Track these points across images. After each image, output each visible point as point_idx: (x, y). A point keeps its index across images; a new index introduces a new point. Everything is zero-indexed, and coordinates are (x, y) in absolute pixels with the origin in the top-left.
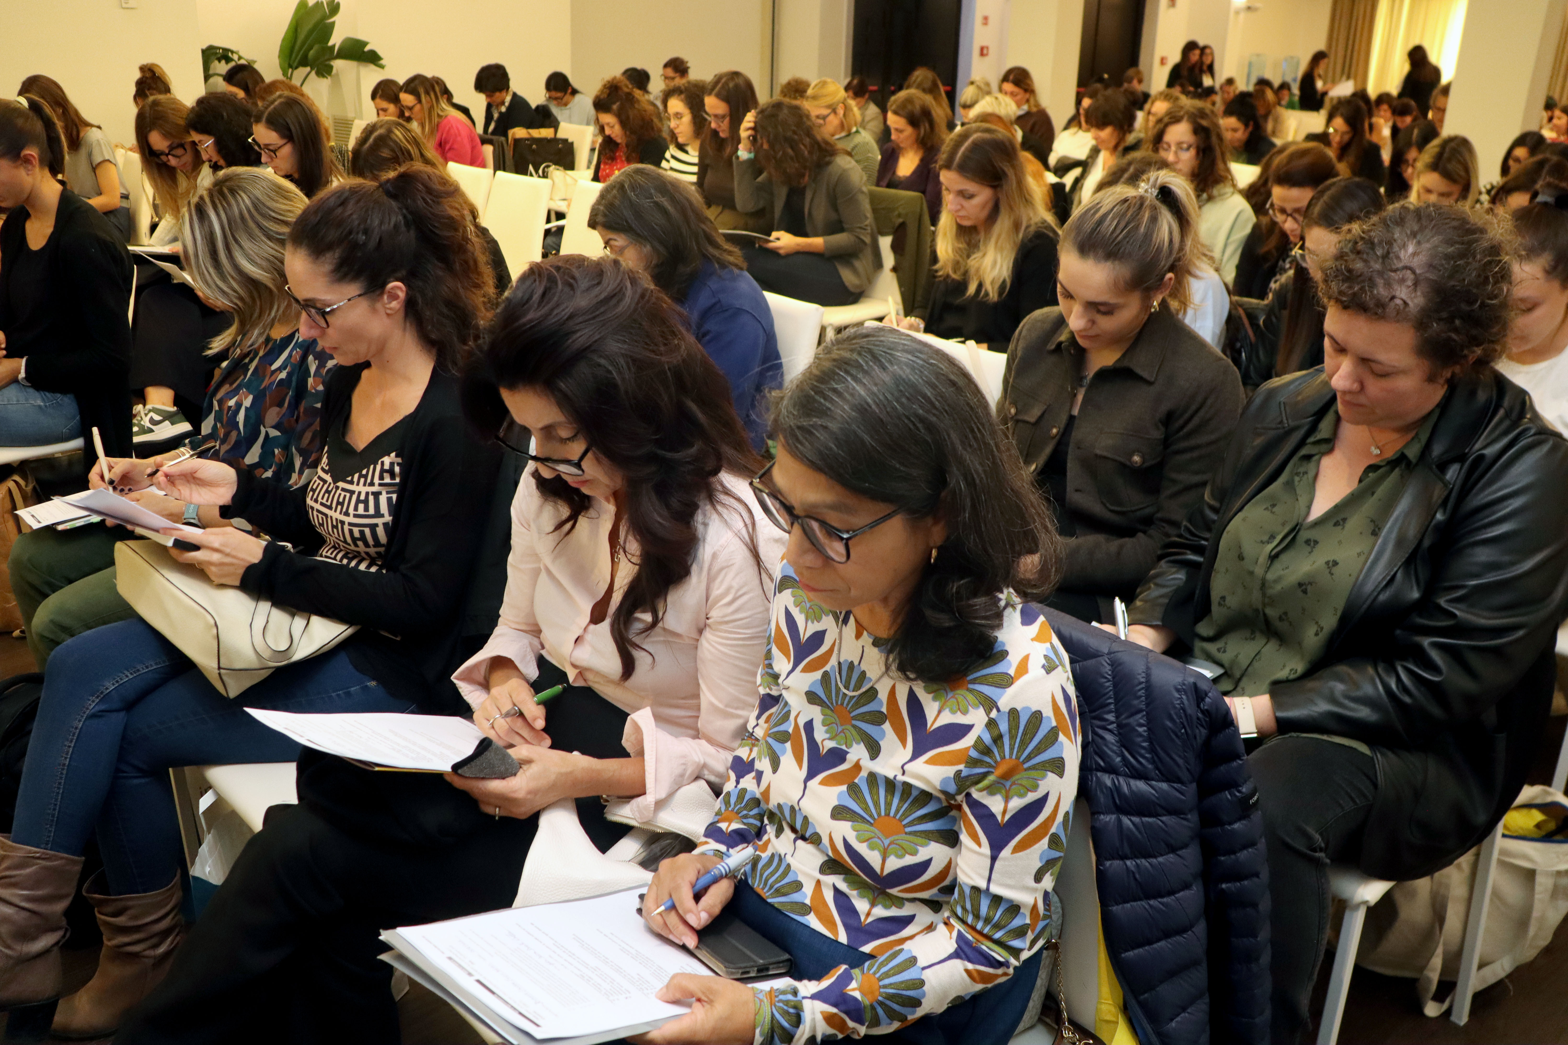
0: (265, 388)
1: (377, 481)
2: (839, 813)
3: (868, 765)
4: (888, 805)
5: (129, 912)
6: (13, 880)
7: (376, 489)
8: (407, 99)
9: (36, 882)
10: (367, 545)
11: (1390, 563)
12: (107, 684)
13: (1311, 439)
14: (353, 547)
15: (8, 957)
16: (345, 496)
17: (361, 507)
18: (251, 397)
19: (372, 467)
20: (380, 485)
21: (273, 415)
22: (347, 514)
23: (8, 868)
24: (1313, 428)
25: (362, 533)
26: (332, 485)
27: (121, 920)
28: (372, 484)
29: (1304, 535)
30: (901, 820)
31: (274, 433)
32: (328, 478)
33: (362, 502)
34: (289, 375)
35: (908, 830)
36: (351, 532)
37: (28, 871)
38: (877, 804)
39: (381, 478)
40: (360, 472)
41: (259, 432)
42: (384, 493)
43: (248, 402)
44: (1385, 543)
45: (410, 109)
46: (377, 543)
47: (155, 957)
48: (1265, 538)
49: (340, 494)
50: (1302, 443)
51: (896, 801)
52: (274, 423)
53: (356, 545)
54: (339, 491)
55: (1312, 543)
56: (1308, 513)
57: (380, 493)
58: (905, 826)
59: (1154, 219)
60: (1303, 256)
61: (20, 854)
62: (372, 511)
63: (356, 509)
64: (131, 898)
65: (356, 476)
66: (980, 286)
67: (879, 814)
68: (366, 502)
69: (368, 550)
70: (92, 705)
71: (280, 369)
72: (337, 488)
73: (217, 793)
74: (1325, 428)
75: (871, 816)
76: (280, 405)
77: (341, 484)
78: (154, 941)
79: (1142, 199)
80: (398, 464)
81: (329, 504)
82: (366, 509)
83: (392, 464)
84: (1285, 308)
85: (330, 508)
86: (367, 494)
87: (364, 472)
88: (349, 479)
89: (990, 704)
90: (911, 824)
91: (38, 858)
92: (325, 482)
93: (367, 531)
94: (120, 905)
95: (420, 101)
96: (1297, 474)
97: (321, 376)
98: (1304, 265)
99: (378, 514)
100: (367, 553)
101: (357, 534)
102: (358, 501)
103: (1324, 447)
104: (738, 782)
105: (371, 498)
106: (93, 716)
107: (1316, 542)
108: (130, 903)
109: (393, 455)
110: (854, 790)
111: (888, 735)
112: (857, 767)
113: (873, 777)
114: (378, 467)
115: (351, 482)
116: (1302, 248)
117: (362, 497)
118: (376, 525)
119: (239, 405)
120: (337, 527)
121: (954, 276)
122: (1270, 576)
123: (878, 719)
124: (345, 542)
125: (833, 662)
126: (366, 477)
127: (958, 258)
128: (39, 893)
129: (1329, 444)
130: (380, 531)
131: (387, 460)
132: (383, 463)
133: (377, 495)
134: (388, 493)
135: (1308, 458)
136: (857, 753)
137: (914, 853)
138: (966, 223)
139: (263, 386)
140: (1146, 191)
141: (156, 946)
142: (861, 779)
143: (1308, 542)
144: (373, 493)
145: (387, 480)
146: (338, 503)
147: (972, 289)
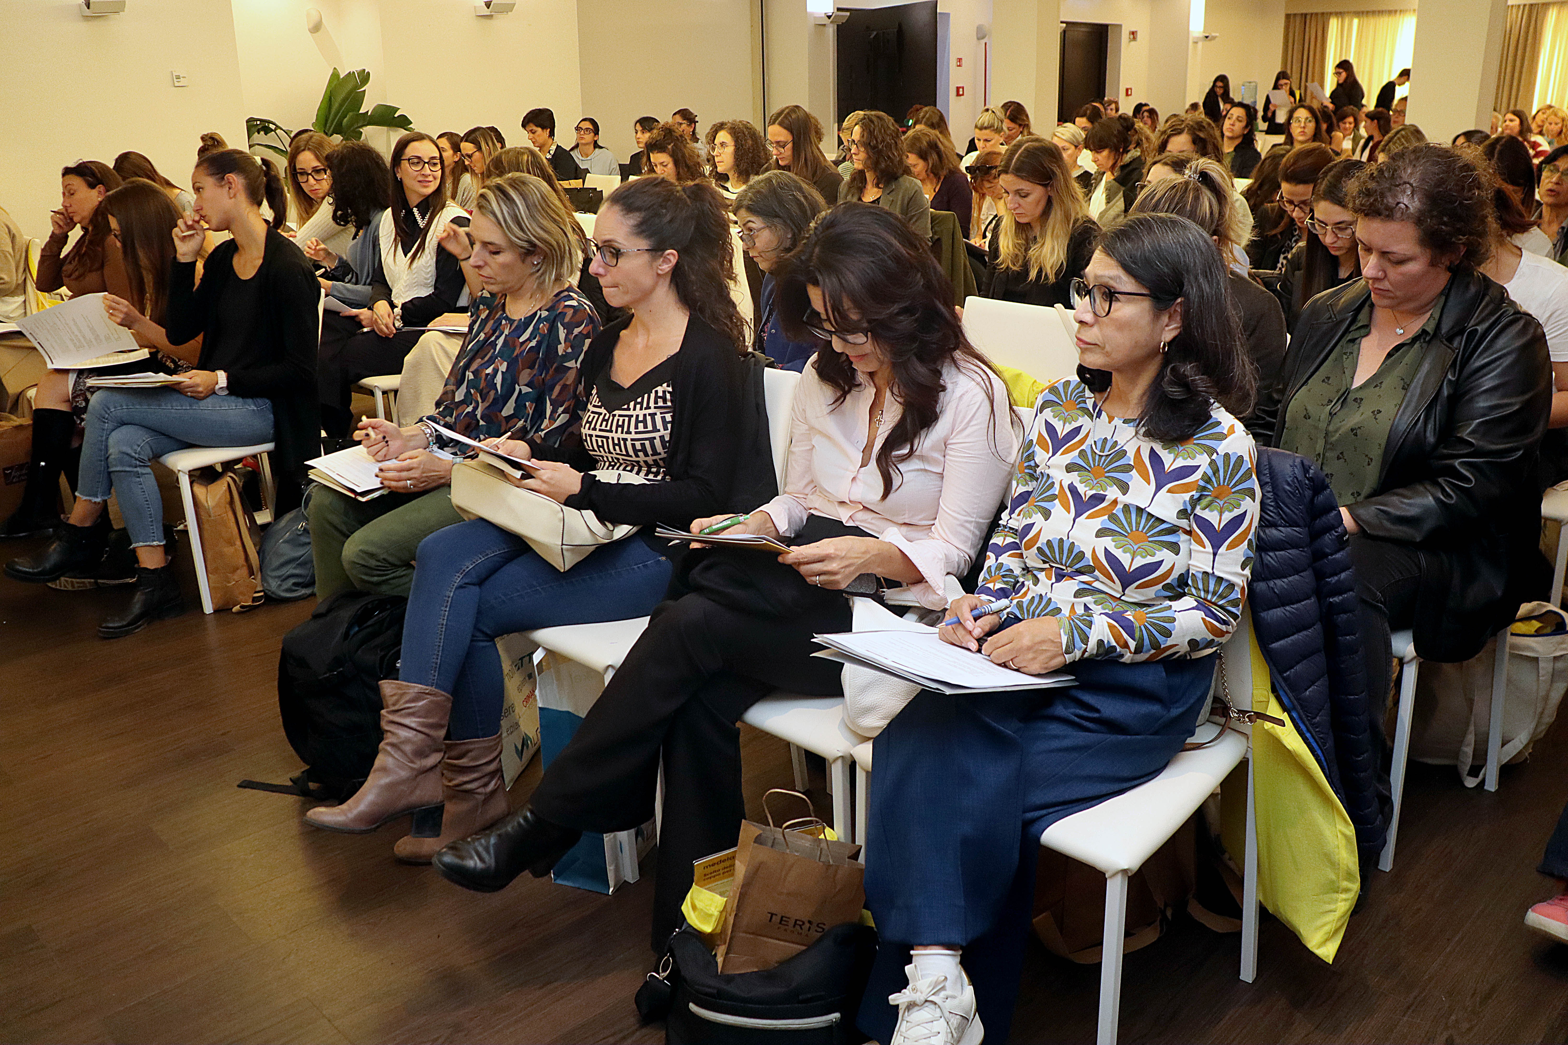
0: (517, 356)
1: (652, 404)
2: (1101, 533)
3: (1123, 499)
4: (1138, 524)
5: (470, 754)
6: (410, 711)
7: (652, 411)
8: (467, 147)
9: (426, 712)
10: (646, 455)
11: (1416, 408)
12: (467, 564)
13: (1352, 328)
14: (634, 459)
15: (412, 768)
16: (624, 420)
17: (641, 425)
18: (505, 363)
19: (646, 396)
20: (655, 408)
21: (525, 375)
22: (629, 432)
23: (407, 702)
24: (1354, 320)
25: (643, 445)
26: (608, 415)
27: (463, 762)
28: (648, 407)
29: (1352, 396)
30: (1146, 533)
31: (526, 390)
32: (603, 411)
33: (641, 422)
34: (539, 343)
35: (1150, 539)
36: (633, 445)
37: (420, 704)
38: (1130, 524)
39: (656, 402)
40: (635, 400)
41: (514, 390)
42: (658, 413)
43: (503, 367)
44: (1412, 396)
45: (470, 156)
46: (655, 453)
47: (486, 794)
48: (1325, 402)
49: (618, 420)
50: (1347, 331)
51: (1143, 521)
52: (526, 382)
53: (637, 456)
54: (616, 418)
55: (1358, 401)
56: (1351, 385)
57: (656, 414)
58: (1149, 537)
59: (1197, 198)
60: (1313, 225)
61: (416, 690)
62: (650, 428)
63: (636, 427)
64: (471, 743)
65: (632, 404)
66: (1040, 271)
67: (1132, 530)
68: (644, 421)
69: (646, 459)
70: (458, 580)
71: (529, 340)
72: (614, 416)
73: (544, 648)
74: (1362, 318)
75: (1126, 532)
76: (531, 367)
77: (617, 412)
78: (485, 780)
79: (1187, 183)
80: (669, 392)
81: (608, 428)
82: (645, 427)
83: (664, 392)
84: (1299, 269)
85: (611, 431)
86: (645, 415)
87: (639, 400)
88: (626, 407)
89: (1211, 451)
90: (1152, 536)
91: (427, 694)
92: (600, 414)
93: (647, 443)
94: (464, 748)
95: (479, 149)
96: (1345, 354)
97: (570, 341)
98: (1314, 232)
99: (655, 429)
100: (645, 462)
101: (638, 447)
102: (637, 422)
103: (1363, 331)
104: (997, 560)
105: (649, 418)
106: (460, 587)
107: (1362, 399)
108: (472, 747)
109: (665, 385)
110: (1113, 518)
111: (1134, 479)
112: (1115, 502)
113: (1127, 508)
114: (653, 395)
115: (628, 409)
116: (1312, 218)
117: (641, 418)
118: (655, 438)
119: (496, 371)
120: (619, 445)
121: (1014, 268)
122: (1331, 428)
123: (1128, 468)
124: (628, 455)
125: (1090, 441)
126: (641, 403)
127: (1017, 251)
128: (431, 721)
129: (1366, 329)
130: (657, 442)
131: (660, 389)
132: (656, 392)
133: (653, 415)
134: (661, 413)
135: (1353, 341)
136: (1113, 493)
137: (1153, 555)
138: (1023, 220)
139: (515, 354)
140: (1190, 177)
141: (486, 785)
142: (1118, 510)
143: (1355, 400)
144: (650, 414)
145: (661, 403)
146: (618, 426)
147: (1033, 274)
